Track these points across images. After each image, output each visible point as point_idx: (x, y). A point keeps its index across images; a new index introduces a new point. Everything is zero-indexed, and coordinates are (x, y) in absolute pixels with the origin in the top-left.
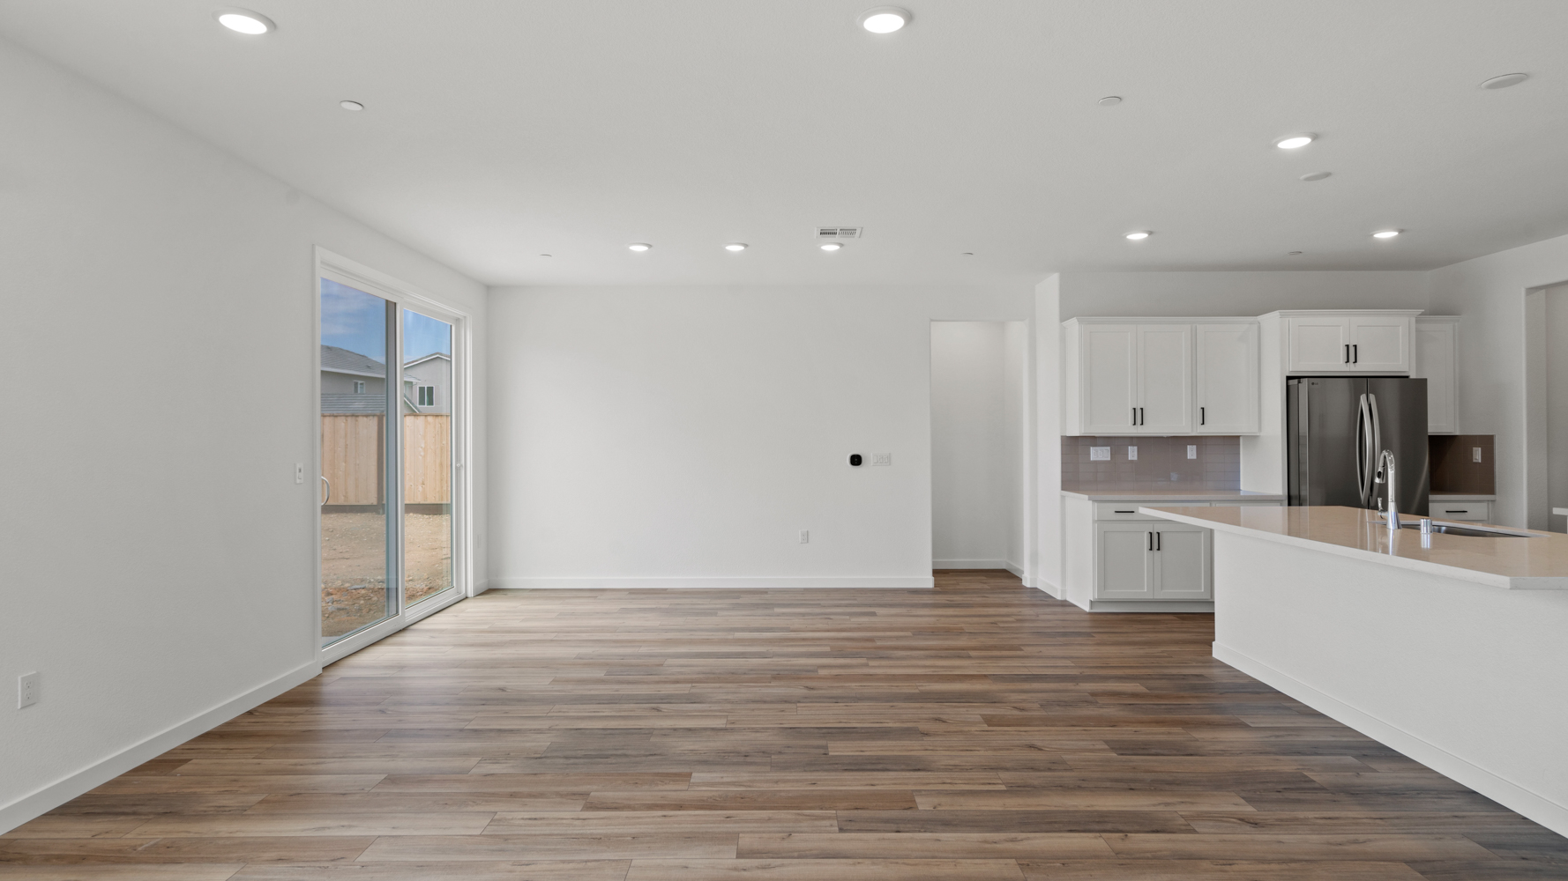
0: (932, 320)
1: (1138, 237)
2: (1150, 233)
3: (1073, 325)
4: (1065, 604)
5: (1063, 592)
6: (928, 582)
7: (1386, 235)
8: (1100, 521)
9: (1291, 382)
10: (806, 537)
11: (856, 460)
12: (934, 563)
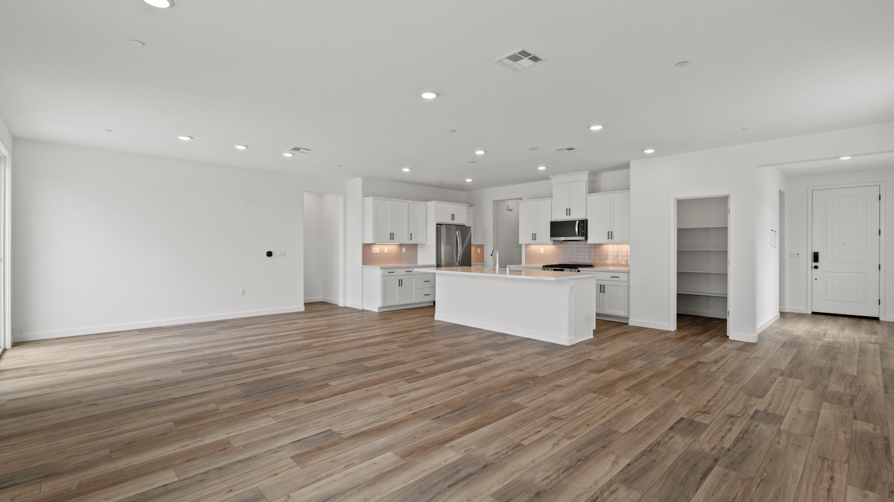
0: (304, 191)
1: (406, 170)
2: (411, 169)
3: (370, 200)
4: (363, 311)
5: (363, 306)
6: (302, 308)
7: (469, 180)
8: (383, 276)
9: (438, 226)
10: (244, 292)
11: (269, 254)
12: (304, 300)
